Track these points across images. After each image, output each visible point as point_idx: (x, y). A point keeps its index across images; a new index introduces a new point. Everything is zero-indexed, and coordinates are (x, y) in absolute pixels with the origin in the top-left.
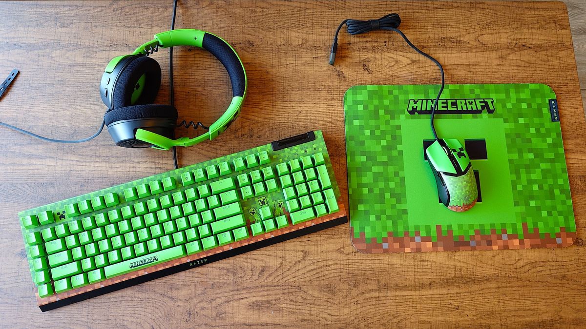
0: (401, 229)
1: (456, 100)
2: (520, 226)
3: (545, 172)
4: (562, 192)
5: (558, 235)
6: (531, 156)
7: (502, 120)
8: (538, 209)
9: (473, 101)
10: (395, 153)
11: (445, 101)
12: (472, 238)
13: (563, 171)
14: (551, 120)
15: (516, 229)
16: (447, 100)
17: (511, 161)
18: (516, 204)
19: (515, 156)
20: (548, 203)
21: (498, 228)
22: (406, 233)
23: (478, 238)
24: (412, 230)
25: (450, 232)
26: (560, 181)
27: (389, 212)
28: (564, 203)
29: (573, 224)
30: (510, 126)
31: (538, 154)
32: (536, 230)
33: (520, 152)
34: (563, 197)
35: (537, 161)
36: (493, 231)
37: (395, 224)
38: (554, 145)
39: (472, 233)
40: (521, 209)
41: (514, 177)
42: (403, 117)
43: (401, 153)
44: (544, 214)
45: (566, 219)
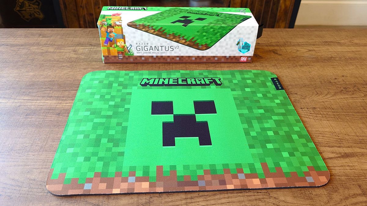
0: (112, 170)
1: (186, 78)
2: (258, 166)
3: (277, 122)
4: (301, 136)
5: (307, 174)
6: (262, 111)
7: (230, 89)
8: (278, 151)
9: (202, 79)
10: (121, 110)
11: (177, 79)
12: (201, 178)
13: (297, 121)
14: (276, 89)
15: (255, 169)
16: (178, 78)
17: (241, 115)
18: (251, 146)
19: (245, 111)
20: (288, 145)
21: (232, 167)
22: (118, 174)
23: (208, 178)
24: (125, 170)
25: (173, 171)
26: (296, 129)
27: (102, 154)
28: (305, 145)
29: (321, 163)
30: (238, 93)
31: (269, 110)
32: (279, 169)
33: (250, 109)
34: (303, 141)
35: (268, 114)
36: (227, 170)
37: (106, 165)
38: (283, 105)
39: (201, 173)
40: (258, 151)
41: (246, 126)
42: (135, 88)
43: (128, 110)
44: (285, 154)
45: (312, 159)
